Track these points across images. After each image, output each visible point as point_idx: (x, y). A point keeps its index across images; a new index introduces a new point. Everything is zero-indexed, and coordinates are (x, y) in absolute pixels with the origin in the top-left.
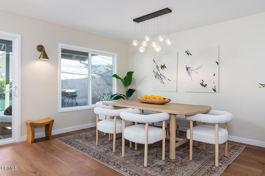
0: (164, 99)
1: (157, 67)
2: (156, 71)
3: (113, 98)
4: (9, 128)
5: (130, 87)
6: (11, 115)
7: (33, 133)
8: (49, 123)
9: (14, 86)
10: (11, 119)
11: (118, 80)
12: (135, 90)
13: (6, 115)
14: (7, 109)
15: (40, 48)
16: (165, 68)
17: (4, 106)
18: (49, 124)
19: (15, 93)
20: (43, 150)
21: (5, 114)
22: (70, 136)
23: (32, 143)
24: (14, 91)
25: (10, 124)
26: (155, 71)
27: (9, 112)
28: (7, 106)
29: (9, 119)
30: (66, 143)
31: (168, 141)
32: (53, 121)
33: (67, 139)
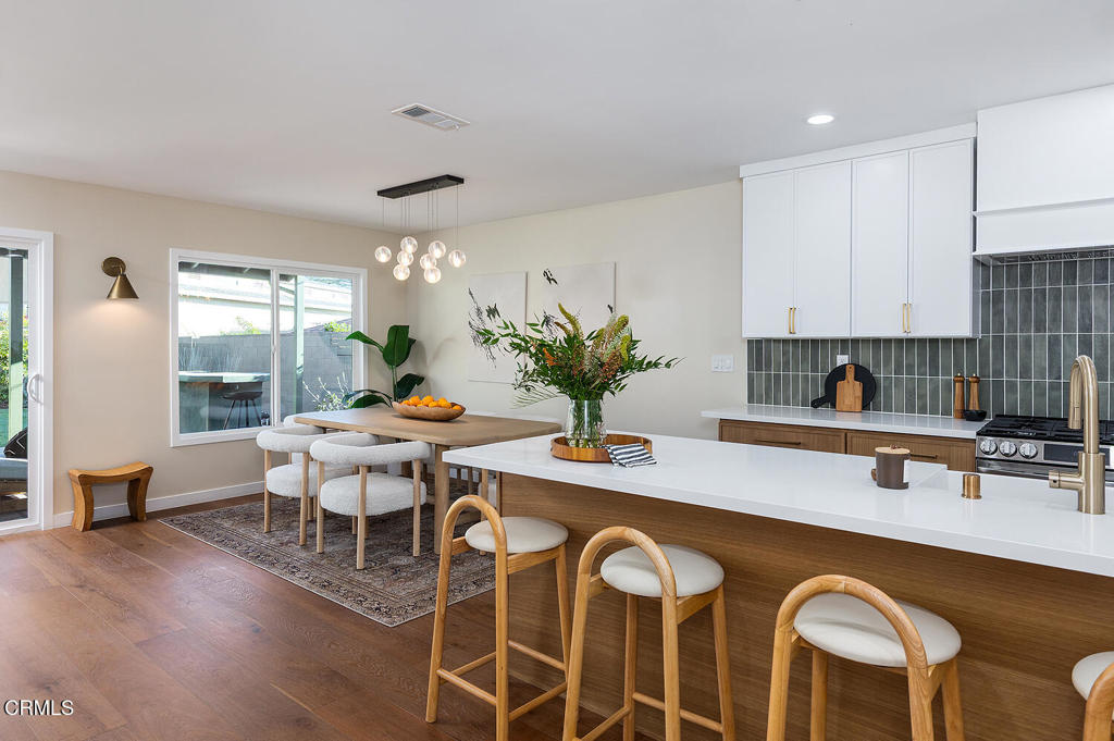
0: (453, 405)
1: (479, 311)
2: (476, 323)
3: (351, 402)
4: (21, 496)
5: (407, 369)
6: (26, 457)
7: (89, 504)
8: (139, 476)
9: (34, 375)
10: (26, 469)
11: (369, 349)
12: (423, 379)
13: (13, 456)
14: (15, 440)
15: (114, 267)
16: (497, 316)
17: (6, 431)
18: (138, 480)
19: (37, 394)
20: (113, 545)
21: (7, 454)
22: (202, 513)
23: (85, 529)
24: (33, 387)
25: (22, 484)
26: (473, 323)
27: (18, 447)
28: (14, 429)
29: (20, 468)
30: (185, 528)
31: (428, 509)
32: (149, 470)
33: (190, 521)
